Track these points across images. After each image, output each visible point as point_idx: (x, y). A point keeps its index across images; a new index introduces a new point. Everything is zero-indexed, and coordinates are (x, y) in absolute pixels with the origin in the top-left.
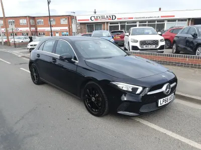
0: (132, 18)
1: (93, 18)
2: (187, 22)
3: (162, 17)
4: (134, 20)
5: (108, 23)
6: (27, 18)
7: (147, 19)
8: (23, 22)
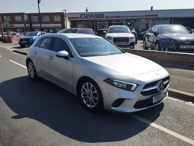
1: (83, 16)
4: (120, 18)
5: (96, 21)
6: (22, 14)
7: (133, 18)
8: (18, 18)
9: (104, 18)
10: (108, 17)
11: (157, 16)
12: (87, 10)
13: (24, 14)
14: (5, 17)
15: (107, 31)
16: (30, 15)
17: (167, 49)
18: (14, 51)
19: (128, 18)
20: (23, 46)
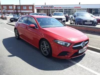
0: (61, 8)
1: (43, 7)
2: (86, 10)
3: (75, 7)
4: (62, 8)
5: (49, 9)
6: (12, 5)
7: (68, 8)
8: (11, 7)
9: (53, 8)
10: (56, 8)
11: (80, 7)
12: (45, 4)
13: (14, 5)
14: (4, 7)
15: (52, 15)
16: (16, 6)
17: (79, 24)
18: (7, 24)
19: (66, 8)
20: (12, 21)
